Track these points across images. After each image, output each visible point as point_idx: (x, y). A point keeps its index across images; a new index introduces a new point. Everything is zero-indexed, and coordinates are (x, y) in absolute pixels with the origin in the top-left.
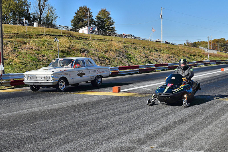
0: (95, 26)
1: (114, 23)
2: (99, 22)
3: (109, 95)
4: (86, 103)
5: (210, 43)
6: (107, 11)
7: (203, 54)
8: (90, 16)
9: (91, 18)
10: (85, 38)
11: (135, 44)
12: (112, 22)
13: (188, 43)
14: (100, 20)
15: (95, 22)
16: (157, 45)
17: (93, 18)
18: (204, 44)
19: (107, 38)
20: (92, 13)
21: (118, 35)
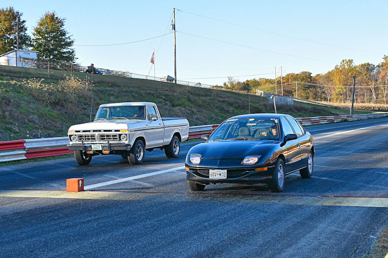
0: (33, 50)
1: (72, 42)
2: (40, 41)
3: (58, 197)
4: (7, 216)
5: (279, 83)
6: (57, 18)
7: (264, 105)
8: (22, 29)
9: (23, 33)
10: (11, 74)
11: (119, 86)
12: (68, 40)
13: (232, 83)
14: (42, 36)
15: (31, 42)
16: (166, 88)
17: (26, 32)
18: (267, 84)
19: (58, 75)
20: (24, 21)
21: (80, 67)
